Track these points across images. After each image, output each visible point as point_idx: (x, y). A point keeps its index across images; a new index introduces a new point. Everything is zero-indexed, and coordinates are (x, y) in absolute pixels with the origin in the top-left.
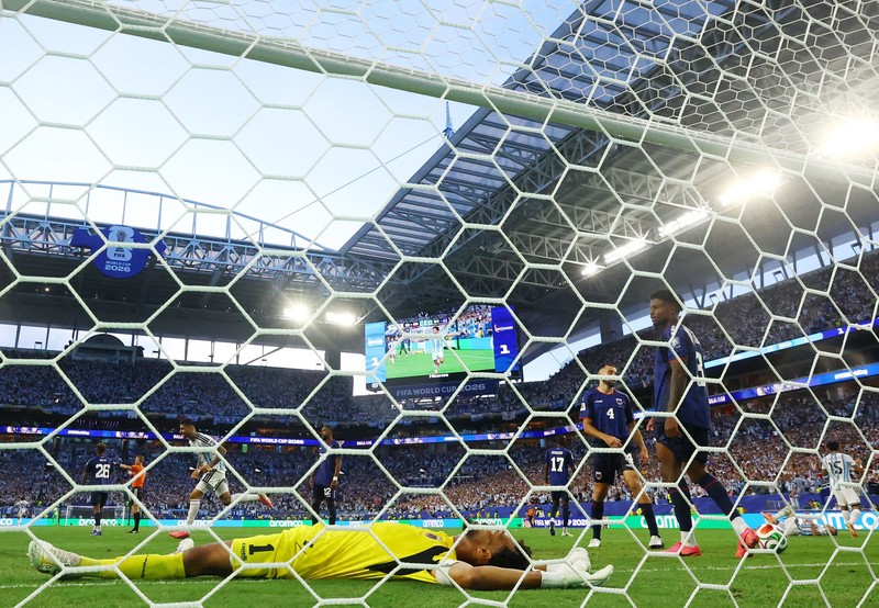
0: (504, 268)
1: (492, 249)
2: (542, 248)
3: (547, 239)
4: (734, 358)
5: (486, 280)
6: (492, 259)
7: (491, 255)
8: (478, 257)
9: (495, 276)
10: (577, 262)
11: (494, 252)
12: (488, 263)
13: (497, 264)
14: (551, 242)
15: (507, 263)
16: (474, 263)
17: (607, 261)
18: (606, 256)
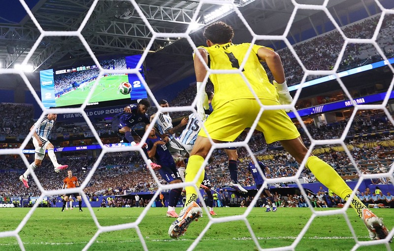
0: (133, 29)
1: (124, 16)
2: (158, 14)
3: (162, 8)
4: (304, 84)
5: (121, 38)
6: (124, 23)
7: (123, 21)
8: (115, 22)
9: (127, 35)
10: (184, 23)
11: (125, 18)
12: (122, 26)
13: (128, 26)
14: (165, 10)
15: (134, 26)
16: (112, 27)
17: (206, 21)
18: (205, 17)
